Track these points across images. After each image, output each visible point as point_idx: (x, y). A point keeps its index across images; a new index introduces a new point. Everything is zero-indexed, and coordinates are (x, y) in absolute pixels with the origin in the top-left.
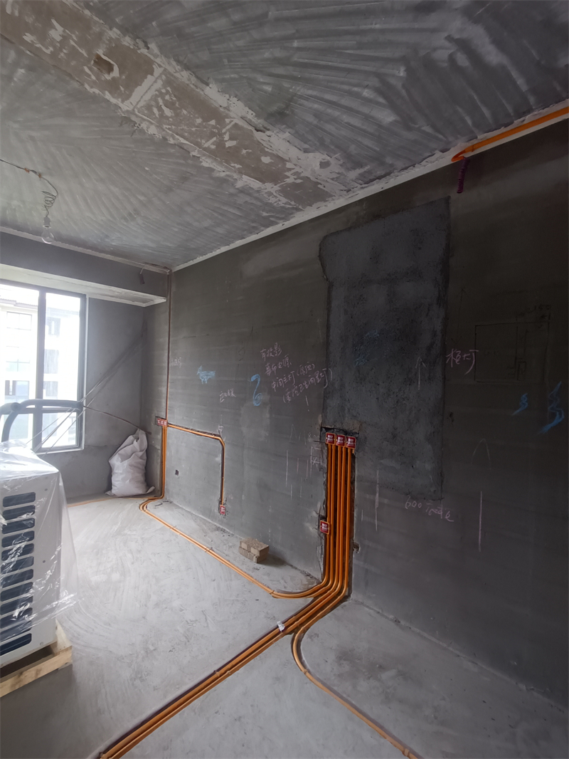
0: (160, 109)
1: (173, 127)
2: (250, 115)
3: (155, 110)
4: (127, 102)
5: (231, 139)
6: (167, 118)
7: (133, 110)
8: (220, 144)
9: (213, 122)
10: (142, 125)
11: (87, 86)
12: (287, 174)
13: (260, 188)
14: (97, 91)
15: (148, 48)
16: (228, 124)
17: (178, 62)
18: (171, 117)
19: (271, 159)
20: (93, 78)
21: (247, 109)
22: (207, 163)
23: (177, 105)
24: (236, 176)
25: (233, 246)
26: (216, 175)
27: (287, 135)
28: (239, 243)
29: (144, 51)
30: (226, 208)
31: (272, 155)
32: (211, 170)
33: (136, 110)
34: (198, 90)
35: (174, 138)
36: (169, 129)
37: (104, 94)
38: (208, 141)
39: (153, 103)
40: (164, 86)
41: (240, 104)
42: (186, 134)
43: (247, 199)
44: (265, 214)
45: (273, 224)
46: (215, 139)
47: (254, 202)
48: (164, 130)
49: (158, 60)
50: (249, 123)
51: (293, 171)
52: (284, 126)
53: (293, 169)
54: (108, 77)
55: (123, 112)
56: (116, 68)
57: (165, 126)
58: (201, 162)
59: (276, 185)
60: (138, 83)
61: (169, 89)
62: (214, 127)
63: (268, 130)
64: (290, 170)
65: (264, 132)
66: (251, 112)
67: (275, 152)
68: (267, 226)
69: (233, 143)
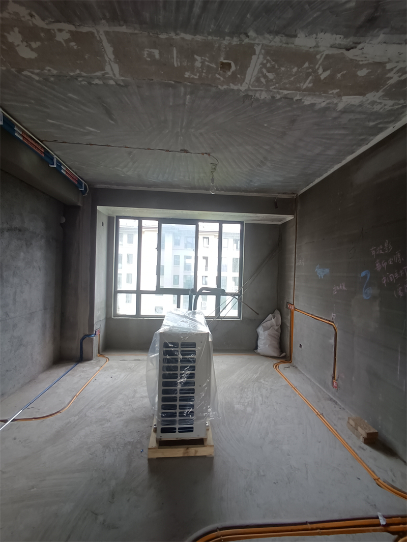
0: (265, 77)
1: (277, 85)
2: (339, 39)
3: (263, 80)
4: (244, 84)
5: (324, 70)
6: (271, 80)
7: (249, 87)
8: (317, 80)
9: (306, 65)
10: (256, 96)
11: (220, 87)
12: (389, 75)
13: (362, 101)
14: (225, 87)
15: (248, 36)
16: (320, 59)
17: (270, 32)
18: (274, 78)
19: (367, 69)
20: (222, 79)
21: (335, 36)
22: (308, 101)
23: (276, 67)
24: (335, 101)
25: (344, 162)
26: (317, 107)
27: (382, 37)
28: (350, 158)
29: (246, 40)
30: (332, 132)
31: (367, 66)
32: (313, 105)
33: (250, 86)
34: (290, 45)
35: (279, 93)
36: (274, 88)
37: (230, 86)
38: (305, 82)
39: (260, 75)
40: (264, 58)
41: (328, 35)
42: (287, 86)
43: (352, 116)
44: (371, 124)
45: (381, 130)
46: (311, 78)
47: (358, 116)
48: (271, 91)
49: (257, 41)
50: (339, 47)
51: (395, 70)
52: (376, 31)
53: (396, 67)
54: (229, 73)
55: (243, 93)
56: (233, 65)
57: (271, 88)
58: (303, 102)
59: (378, 92)
60: (247, 67)
61: (268, 58)
62: (308, 68)
63: (360, 43)
64: (392, 69)
65: (356, 47)
66: (338, 36)
67: (371, 61)
68: (376, 134)
69: (328, 73)
